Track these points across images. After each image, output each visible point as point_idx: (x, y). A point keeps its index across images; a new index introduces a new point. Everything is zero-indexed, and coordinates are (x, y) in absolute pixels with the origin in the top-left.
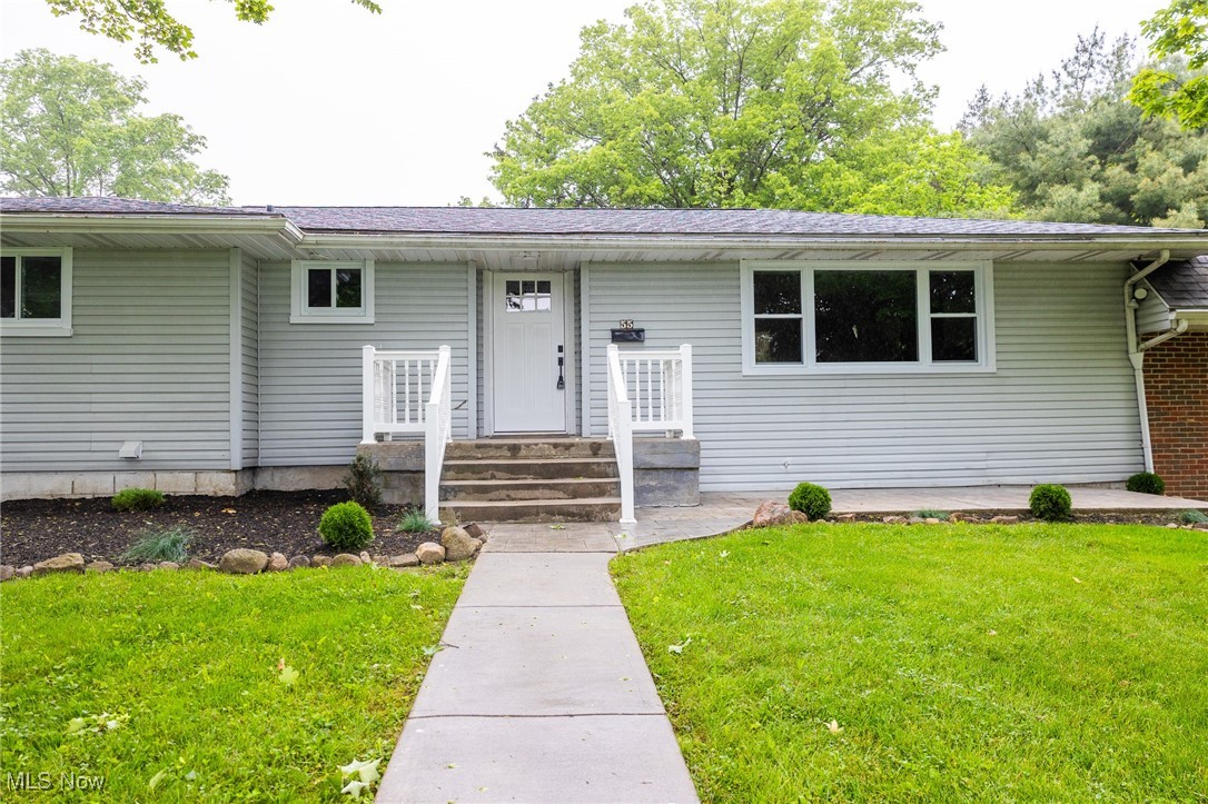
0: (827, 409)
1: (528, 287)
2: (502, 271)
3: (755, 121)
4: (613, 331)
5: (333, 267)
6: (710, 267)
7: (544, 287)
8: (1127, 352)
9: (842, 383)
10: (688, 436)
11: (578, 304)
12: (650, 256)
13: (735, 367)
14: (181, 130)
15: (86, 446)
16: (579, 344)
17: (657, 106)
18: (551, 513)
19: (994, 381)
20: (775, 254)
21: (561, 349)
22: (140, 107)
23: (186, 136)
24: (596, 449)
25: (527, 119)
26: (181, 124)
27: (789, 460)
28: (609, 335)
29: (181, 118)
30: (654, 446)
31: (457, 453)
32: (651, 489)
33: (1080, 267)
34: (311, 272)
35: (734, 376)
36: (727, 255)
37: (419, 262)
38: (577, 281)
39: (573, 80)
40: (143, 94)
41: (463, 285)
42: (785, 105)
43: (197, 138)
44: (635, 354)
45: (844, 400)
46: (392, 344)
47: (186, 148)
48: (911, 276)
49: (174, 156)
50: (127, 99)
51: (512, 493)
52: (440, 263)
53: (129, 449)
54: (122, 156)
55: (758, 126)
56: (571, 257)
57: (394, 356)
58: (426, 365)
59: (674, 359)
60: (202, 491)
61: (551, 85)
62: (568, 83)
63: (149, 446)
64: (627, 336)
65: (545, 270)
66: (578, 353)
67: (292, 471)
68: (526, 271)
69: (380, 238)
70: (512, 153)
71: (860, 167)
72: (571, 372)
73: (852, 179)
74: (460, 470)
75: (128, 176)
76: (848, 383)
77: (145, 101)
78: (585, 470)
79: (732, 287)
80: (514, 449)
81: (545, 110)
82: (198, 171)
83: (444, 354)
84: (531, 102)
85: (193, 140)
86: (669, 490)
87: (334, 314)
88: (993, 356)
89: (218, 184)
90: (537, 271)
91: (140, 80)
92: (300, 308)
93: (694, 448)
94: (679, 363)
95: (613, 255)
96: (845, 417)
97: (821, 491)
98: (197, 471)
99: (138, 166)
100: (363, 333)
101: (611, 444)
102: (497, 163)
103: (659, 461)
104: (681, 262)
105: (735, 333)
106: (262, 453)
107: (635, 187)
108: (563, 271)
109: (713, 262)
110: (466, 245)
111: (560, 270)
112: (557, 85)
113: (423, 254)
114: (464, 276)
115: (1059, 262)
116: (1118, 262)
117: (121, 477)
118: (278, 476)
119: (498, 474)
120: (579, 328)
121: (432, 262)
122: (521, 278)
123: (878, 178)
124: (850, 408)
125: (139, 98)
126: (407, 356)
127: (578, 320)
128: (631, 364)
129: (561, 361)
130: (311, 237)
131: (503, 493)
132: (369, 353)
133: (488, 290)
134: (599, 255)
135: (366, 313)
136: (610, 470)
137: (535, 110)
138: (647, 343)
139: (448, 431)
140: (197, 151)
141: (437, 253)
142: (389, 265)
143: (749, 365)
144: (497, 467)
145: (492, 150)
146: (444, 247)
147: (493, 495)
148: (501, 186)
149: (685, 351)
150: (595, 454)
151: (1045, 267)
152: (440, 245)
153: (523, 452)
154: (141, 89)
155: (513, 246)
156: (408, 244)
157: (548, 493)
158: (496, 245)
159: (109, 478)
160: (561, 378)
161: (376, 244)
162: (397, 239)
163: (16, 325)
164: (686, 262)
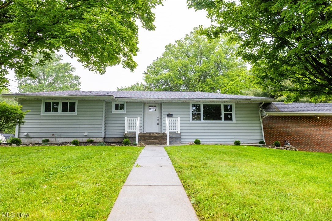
0: (205, 129)
1: (152, 106)
2: (148, 104)
3: (204, 67)
4: (167, 115)
5: (119, 103)
6: (184, 104)
7: (155, 106)
8: (260, 119)
9: (208, 124)
10: (179, 132)
11: (161, 110)
12: (174, 102)
13: (189, 121)
14: (70, 66)
15: (78, 133)
16: (161, 117)
17: (182, 63)
18: (156, 144)
19: (235, 124)
20: (195, 102)
21: (158, 118)
22: (61, 61)
23: (71, 68)
24: (163, 134)
25: (152, 65)
26: (70, 65)
27: (198, 138)
28: (166, 115)
29: (70, 64)
30: (173, 134)
31: (140, 135)
32: (173, 141)
33: (250, 104)
34: (115, 104)
35: (189, 123)
36: (187, 102)
37: (134, 103)
38: (161, 106)
39: (163, 57)
40: (62, 58)
41: (141, 106)
42: (211, 64)
43: (74, 68)
44: (170, 119)
45: (208, 127)
46: (130, 117)
47: (71, 70)
48: (220, 105)
49: (68, 72)
50: (58, 59)
51: (150, 141)
52: (137, 103)
53: (86, 134)
54: (57, 73)
55: (204, 68)
56: (160, 102)
57: (130, 119)
58: (136, 120)
59: (177, 119)
60: (97, 141)
61: (158, 57)
62: (162, 57)
63: (89, 133)
64: (169, 115)
65: (155, 104)
66: (161, 118)
67: (111, 139)
68: (152, 104)
69: (128, 99)
70: (149, 73)
71: (228, 77)
72: (160, 122)
73: (226, 80)
74: (141, 137)
75: (58, 77)
76: (209, 124)
77: (62, 60)
78: (161, 137)
79: (188, 109)
80: (150, 134)
81: (156, 63)
82: (73, 76)
83: (139, 118)
84: (153, 62)
85: (73, 68)
86: (176, 141)
87: (119, 111)
88: (235, 120)
89: (78, 79)
90: (154, 104)
91: (61, 55)
92: (113, 111)
93: (180, 134)
94: (178, 120)
95: (167, 102)
97: (199, 140)
98: (96, 138)
99: (60, 75)
100: (125, 115)
101: (166, 133)
102: (145, 76)
103: (174, 136)
104: (179, 103)
105: (189, 115)
106: (106, 135)
107: (176, 82)
108: (159, 104)
109: (185, 103)
110: (142, 100)
111: (158, 104)
112: (159, 58)
113: (135, 101)
114: (141, 105)
115: (247, 103)
116: (257, 103)
117: (84, 139)
118: (109, 139)
119: (147, 138)
120: (161, 114)
121: (136, 103)
122: (151, 105)
123: (232, 80)
124: (209, 129)
125: (61, 59)
126: (132, 119)
127: (161, 113)
128: (170, 120)
129: (158, 120)
130: (117, 99)
131: (148, 141)
132: (126, 118)
133: (145, 107)
134: (165, 102)
135: (124, 111)
136: (166, 137)
137: (154, 64)
138: (173, 117)
139: (139, 131)
140: (73, 71)
141: (137, 101)
142: (129, 103)
143: (191, 121)
144: (147, 137)
145: (144, 72)
146: (139, 100)
147: (147, 141)
148: (146, 81)
149: (179, 118)
150: (163, 135)
151: (245, 104)
152: (138, 100)
153: (151, 135)
154: (61, 57)
155: (150, 100)
156: (133, 100)
157: (155, 141)
158: (147, 100)
159: (82, 139)
160: (158, 123)
161: (127, 100)
162: (131, 99)
163: (68, 113)
164: (180, 103)
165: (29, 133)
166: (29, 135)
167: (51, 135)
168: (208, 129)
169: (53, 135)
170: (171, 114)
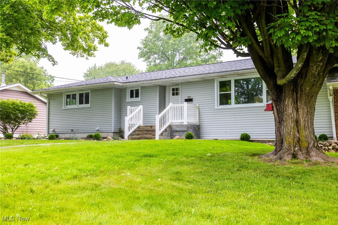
0: (236, 117)
1: (177, 89)
2: (170, 86)
4: (185, 99)
5: (134, 89)
6: (205, 81)
9: (240, 110)
13: (213, 107)
27: (227, 131)
34: (131, 90)
35: (212, 109)
37: (149, 87)
41: (156, 91)
44: (190, 104)
45: (241, 114)
53: (98, 128)
63: (101, 128)
64: (189, 100)
74: (137, 131)
76: (242, 110)
79: (213, 88)
87: (134, 99)
92: (128, 99)
93: (185, 126)
94: (184, 107)
95: (182, 81)
96: (241, 119)
98: (108, 133)
100: (139, 103)
109: (208, 80)
122: (175, 88)
124: (242, 116)
131: (142, 135)
134: (179, 81)
135: (139, 99)
138: (193, 102)
142: (142, 88)
163: (84, 106)
164: (196, 82)
165: (55, 129)
166: (56, 131)
167: (71, 130)
168: (240, 117)
169: (72, 131)
170: (191, 98)
